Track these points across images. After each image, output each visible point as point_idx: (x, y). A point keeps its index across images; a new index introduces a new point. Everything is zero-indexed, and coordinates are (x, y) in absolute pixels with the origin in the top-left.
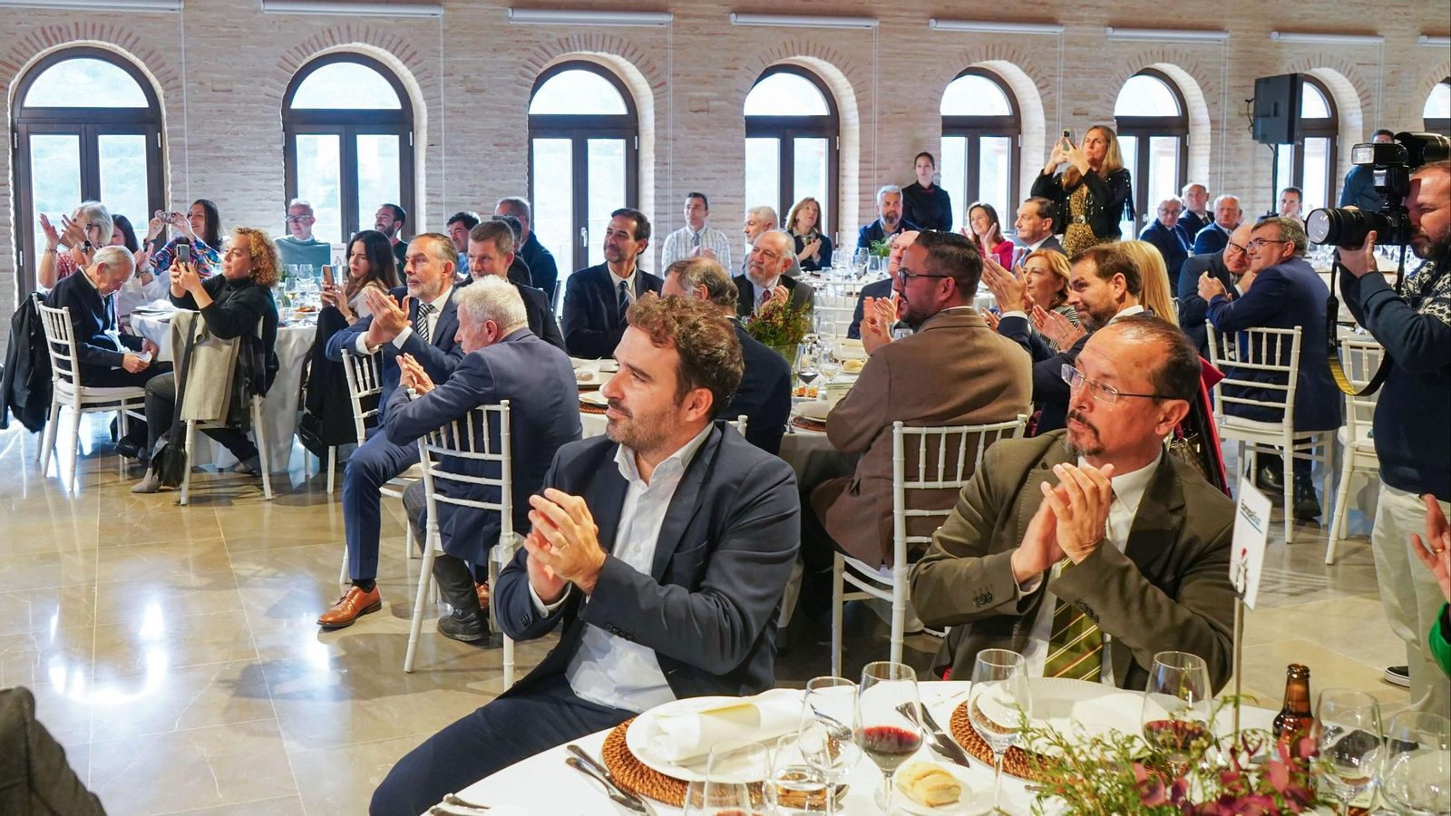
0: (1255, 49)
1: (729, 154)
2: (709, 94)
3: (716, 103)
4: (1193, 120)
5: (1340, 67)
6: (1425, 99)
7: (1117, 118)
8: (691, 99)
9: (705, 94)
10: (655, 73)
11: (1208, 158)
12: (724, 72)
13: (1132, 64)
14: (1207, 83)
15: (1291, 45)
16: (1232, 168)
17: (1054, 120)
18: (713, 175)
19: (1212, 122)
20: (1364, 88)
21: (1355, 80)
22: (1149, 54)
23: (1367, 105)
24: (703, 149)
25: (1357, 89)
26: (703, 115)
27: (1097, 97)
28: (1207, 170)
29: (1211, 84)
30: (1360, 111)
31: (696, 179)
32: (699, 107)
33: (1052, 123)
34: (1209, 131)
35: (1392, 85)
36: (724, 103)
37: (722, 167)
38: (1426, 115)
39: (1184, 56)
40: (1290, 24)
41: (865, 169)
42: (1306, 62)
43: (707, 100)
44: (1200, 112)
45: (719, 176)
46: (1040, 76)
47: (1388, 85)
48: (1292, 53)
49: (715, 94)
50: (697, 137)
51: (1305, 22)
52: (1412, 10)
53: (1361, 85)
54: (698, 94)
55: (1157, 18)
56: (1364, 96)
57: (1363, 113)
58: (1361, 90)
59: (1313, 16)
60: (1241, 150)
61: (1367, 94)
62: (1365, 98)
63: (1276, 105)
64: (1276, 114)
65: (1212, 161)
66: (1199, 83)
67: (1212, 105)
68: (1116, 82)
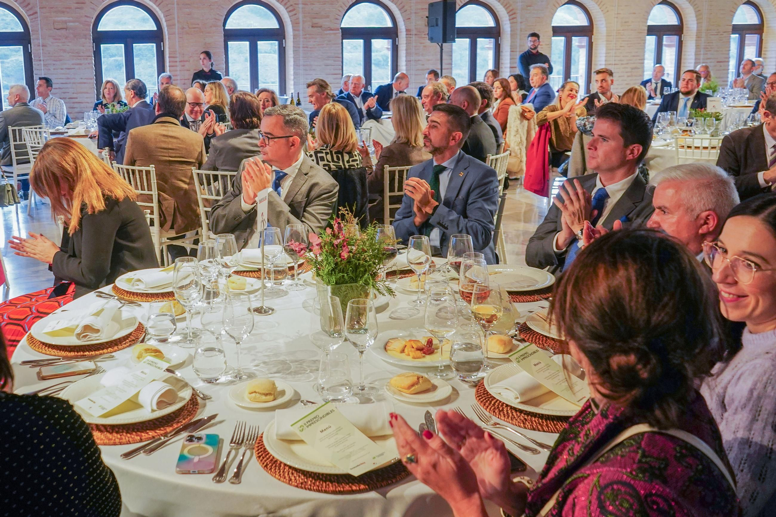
1: (82, 54)
2: (66, 19)
3: (71, 24)
4: (400, 29)
6: (553, 14)
7: (343, 29)
8: (54, 22)
9: (64, 19)
10: (30, 6)
11: (405, 52)
12: (77, 5)
14: (404, 7)
16: (421, 58)
17: (298, 30)
18: (73, 67)
19: (407, 30)
20: (511, 8)
23: (513, 19)
24: (64, 51)
25: (506, 9)
26: (63, 31)
27: (328, 17)
28: (405, 59)
29: (406, 8)
30: (508, 22)
31: (62, 69)
32: (61, 26)
33: (297, 32)
34: (406, 36)
35: (530, 6)
36: (77, 24)
37: (78, 62)
38: (554, 24)
41: (173, 62)
43: (66, 22)
45: (77, 67)
46: (288, 4)
47: (527, 6)
49: (71, 19)
50: (60, 44)
53: (509, 7)
54: (59, 19)
56: (511, 13)
57: (510, 23)
58: (509, 10)
60: (425, 46)
61: (513, 12)
62: (512, 14)
63: (437, 19)
64: (437, 25)
65: (407, 53)
66: (397, 7)
67: (407, 20)
68: (341, 7)
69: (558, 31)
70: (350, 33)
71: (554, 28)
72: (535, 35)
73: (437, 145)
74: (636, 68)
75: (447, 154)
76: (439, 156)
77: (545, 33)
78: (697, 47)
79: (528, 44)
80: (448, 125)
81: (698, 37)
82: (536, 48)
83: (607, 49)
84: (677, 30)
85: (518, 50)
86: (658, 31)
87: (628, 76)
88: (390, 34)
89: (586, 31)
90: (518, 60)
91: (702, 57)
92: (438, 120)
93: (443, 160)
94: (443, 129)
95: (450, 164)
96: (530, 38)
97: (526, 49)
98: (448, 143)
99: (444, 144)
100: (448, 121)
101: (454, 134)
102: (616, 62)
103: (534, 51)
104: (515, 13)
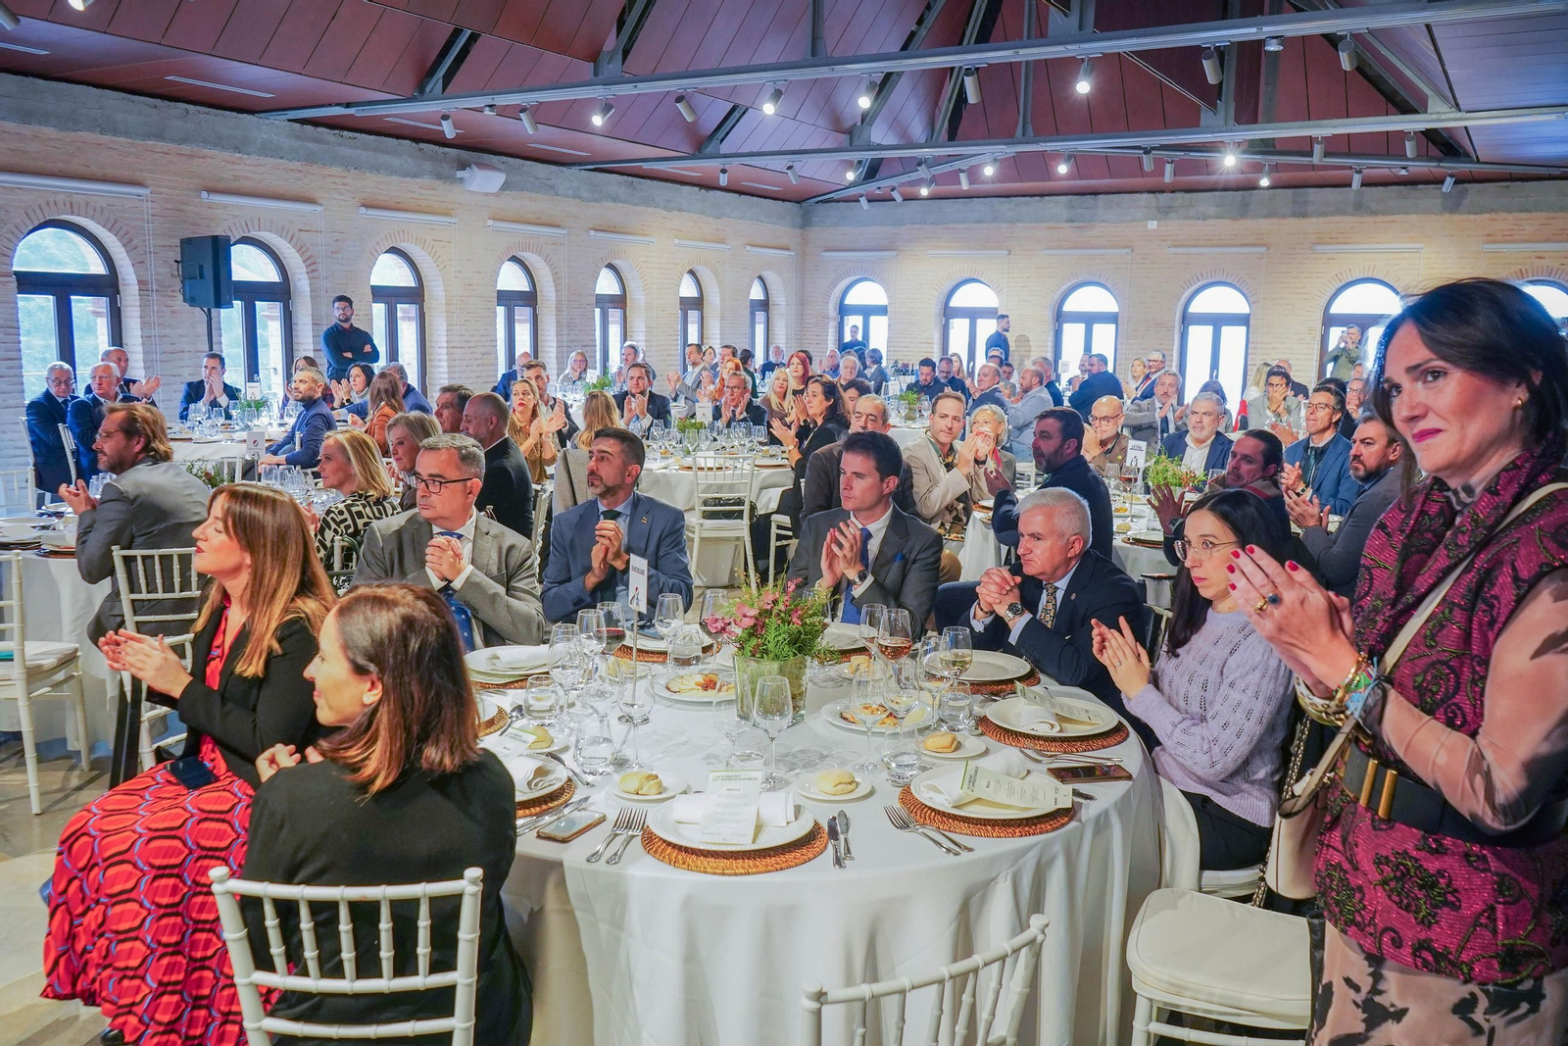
0: (185, 208)
4: (123, 279)
5: (281, 232)
6: (371, 266)
7: (16, 273)
11: (139, 320)
13: (31, 214)
14: (131, 240)
15: (225, 207)
16: (167, 331)
19: (140, 282)
20: (309, 254)
21: (299, 246)
22: (52, 205)
23: (313, 271)
25: (302, 255)
28: (140, 333)
29: (135, 242)
30: (306, 276)
34: (137, 292)
35: (336, 253)
38: (374, 283)
39: (99, 209)
40: (221, 185)
42: (244, 224)
44: (128, 273)
47: (333, 253)
48: (224, 215)
51: (236, 185)
52: (349, 181)
53: (305, 252)
55: (60, 166)
56: (309, 262)
57: (310, 279)
58: (305, 257)
59: (247, 178)
60: (172, 312)
61: (312, 260)
62: (311, 264)
63: (201, 267)
64: (202, 277)
65: (143, 323)
66: (120, 240)
67: (138, 263)
68: (12, 233)
69: (380, 293)
70: (30, 283)
71: (373, 288)
72: (342, 298)
73: (610, 484)
74: (487, 353)
75: (621, 494)
76: (611, 499)
77: (361, 297)
78: (558, 323)
79: (336, 313)
80: (623, 456)
81: (558, 309)
82: (347, 320)
83: (448, 325)
84: (530, 299)
85: (324, 322)
86: (507, 299)
87: (478, 365)
88: (105, 286)
89: (415, 295)
90: (322, 339)
91: (565, 338)
92: (609, 450)
93: (617, 504)
94: (617, 461)
95: (625, 507)
96: (336, 304)
97: (334, 321)
98: (623, 480)
99: (618, 482)
100: (623, 451)
101: (630, 468)
102: (463, 345)
103: (346, 325)
104: (315, 263)
